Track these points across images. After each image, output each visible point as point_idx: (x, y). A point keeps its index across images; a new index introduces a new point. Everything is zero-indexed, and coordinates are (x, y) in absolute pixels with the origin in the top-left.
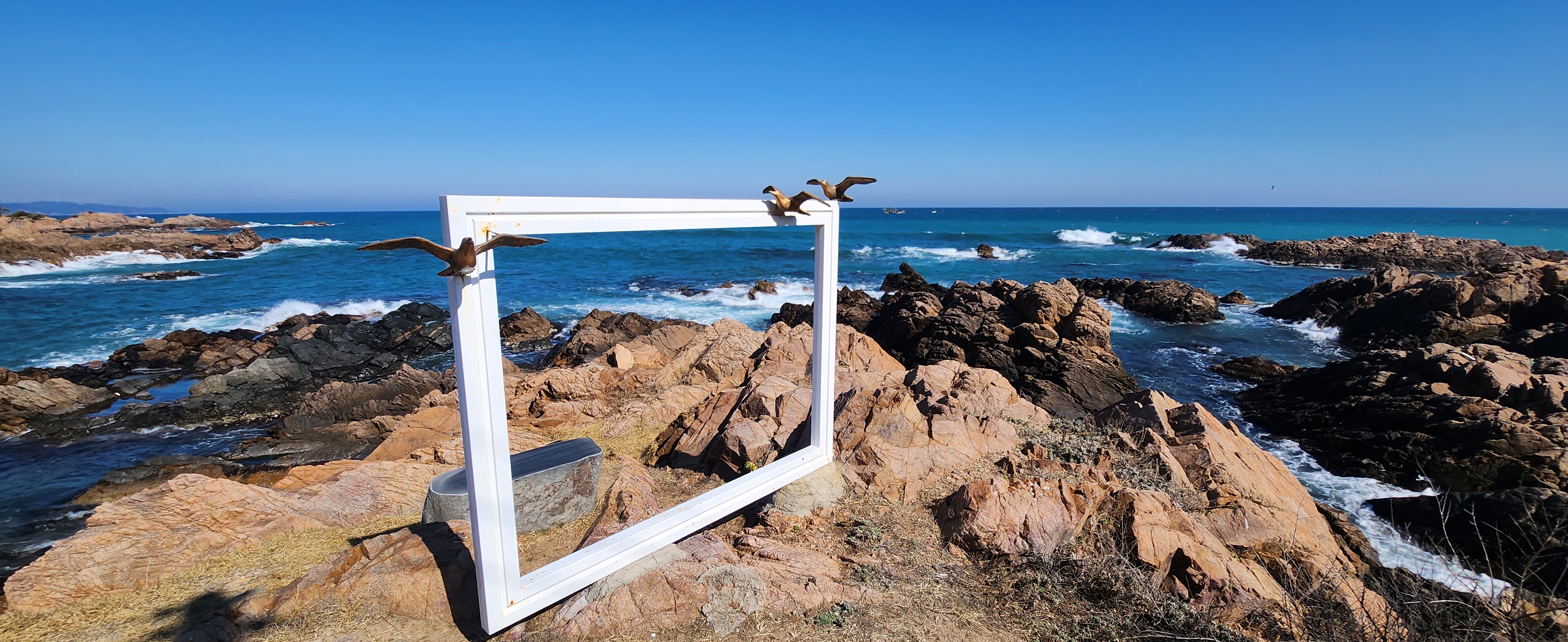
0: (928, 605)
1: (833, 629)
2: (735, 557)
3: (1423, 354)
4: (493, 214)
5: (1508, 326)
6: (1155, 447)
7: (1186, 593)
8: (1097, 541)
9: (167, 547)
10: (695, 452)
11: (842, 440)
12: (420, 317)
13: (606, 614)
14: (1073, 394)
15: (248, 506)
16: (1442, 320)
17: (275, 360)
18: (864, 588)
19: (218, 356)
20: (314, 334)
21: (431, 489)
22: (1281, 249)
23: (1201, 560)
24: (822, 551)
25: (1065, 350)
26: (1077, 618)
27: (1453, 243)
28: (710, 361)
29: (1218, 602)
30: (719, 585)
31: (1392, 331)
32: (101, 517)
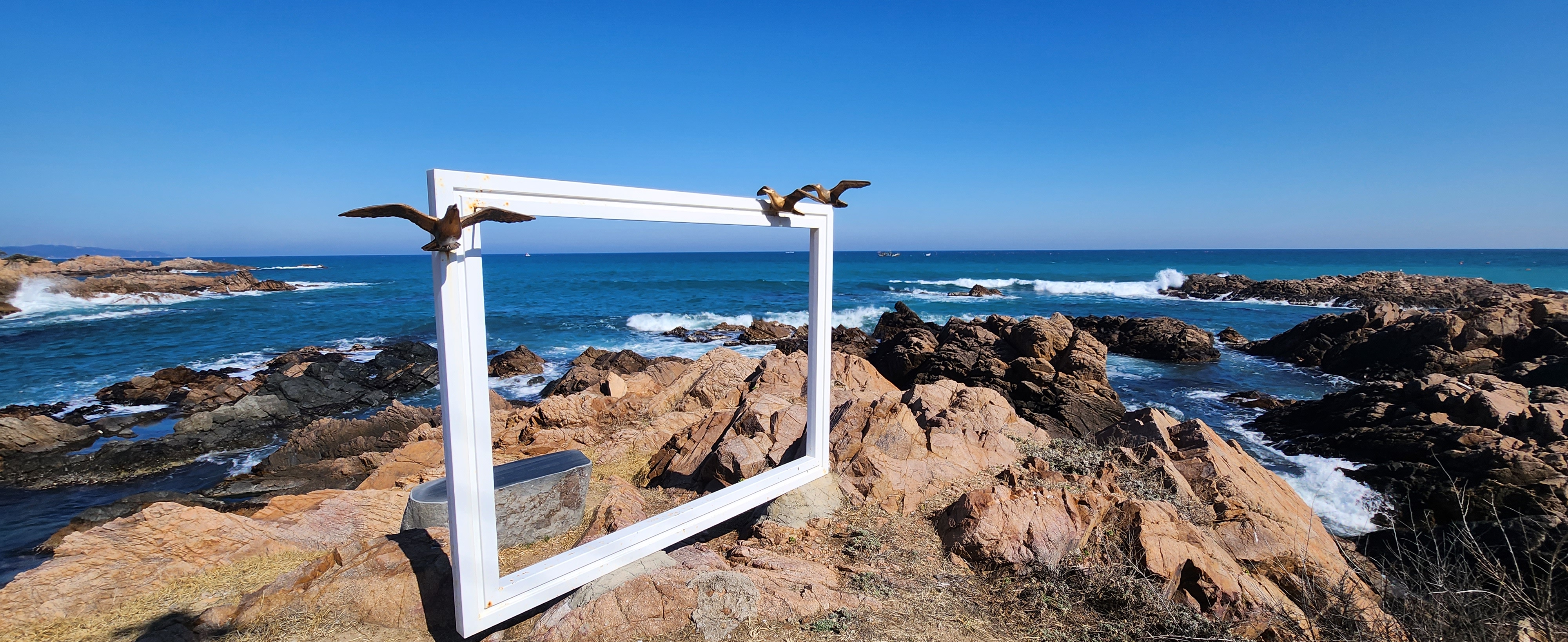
0: (930, 613)
1: (831, 635)
2: (728, 567)
3: (1419, 385)
4: (481, 191)
5: (1501, 359)
6: (1158, 461)
7: (1197, 606)
8: (1104, 552)
9: (136, 578)
10: (687, 471)
11: (839, 451)
12: (413, 356)
13: (589, 621)
14: (1071, 427)
15: (224, 535)
16: (1436, 354)
17: (264, 397)
18: (862, 596)
19: (206, 394)
20: (305, 372)
21: (411, 497)
22: (1271, 288)
23: (1212, 572)
24: (818, 562)
25: (1062, 384)
26: (1087, 627)
27: (1440, 281)
28: (705, 388)
29: (1231, 616)
30: (710, 589)
31: (1387, 365)
32: (70, 547)
